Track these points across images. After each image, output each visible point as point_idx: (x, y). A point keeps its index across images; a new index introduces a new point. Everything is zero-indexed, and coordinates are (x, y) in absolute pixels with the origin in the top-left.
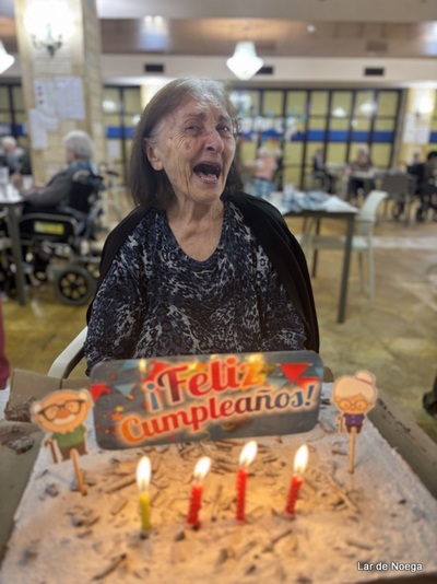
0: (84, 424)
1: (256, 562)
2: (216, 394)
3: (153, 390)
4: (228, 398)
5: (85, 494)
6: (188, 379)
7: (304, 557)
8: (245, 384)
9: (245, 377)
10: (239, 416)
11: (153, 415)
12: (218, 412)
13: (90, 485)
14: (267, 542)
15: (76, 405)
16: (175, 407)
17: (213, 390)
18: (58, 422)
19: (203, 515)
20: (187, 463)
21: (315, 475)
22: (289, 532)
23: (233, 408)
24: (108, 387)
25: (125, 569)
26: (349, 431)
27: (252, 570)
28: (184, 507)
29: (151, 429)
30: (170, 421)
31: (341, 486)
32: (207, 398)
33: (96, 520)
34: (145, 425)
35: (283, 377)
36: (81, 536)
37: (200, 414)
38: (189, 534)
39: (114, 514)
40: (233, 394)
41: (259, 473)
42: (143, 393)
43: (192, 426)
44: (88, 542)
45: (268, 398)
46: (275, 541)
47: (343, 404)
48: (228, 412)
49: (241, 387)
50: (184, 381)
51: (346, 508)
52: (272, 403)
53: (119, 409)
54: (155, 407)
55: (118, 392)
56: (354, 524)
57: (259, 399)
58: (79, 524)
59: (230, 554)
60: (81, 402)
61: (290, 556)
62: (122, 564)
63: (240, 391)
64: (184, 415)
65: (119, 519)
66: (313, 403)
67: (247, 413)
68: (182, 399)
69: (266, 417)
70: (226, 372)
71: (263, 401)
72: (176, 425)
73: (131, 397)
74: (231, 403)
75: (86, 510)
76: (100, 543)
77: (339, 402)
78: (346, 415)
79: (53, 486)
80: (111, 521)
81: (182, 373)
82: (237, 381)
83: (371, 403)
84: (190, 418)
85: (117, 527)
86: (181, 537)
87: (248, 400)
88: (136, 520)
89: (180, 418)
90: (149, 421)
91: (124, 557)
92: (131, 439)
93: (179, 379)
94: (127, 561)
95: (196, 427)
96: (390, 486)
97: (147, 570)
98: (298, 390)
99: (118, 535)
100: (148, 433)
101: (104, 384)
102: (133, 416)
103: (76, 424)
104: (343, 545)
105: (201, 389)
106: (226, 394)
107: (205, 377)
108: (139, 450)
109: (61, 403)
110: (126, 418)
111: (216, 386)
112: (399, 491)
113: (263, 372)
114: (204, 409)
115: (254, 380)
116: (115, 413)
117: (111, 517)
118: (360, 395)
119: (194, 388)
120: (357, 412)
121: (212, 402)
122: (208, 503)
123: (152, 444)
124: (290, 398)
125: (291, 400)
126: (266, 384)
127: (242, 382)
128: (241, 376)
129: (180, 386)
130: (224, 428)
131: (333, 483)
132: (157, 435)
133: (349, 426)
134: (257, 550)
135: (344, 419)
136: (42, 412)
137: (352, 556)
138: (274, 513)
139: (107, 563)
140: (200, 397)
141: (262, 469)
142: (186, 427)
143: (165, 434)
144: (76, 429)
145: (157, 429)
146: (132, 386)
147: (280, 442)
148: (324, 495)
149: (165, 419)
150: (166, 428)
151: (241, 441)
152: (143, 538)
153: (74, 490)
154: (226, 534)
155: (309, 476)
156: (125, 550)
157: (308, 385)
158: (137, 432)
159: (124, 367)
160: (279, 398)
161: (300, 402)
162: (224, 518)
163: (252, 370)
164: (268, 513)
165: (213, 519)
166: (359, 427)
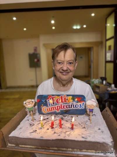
1: (61, 135)
2: (62, 103)
3: (49, 101)
4: (64, 105)
9: (68, 100)
10: (67, 109)
12: (62, 108)
13: (35, 120)
14: (65, 132)
16: (53, 106)
19: (54, 126)
23: (66, 107)
24: (40, 100)
25: (36, 133)
26: (90, 113)
27: (59, 135)
28: (50, 125)
30: (53, 108)
31: (87, 125)
32: (60, 104)
33: (34, 125)
34: (47, 109)
36: (30, 127)
38: (50, 129)
40: (66, 104)
42: (47, 102)
43: (57, 110)
44: (31, 128)
45: (73, 105)
46: (66, 132)
47: (88, 106)
50: (55, 100)
51: (85, 128)
52: (75, 107)
53: (42, 105)
54: (50, 105)
55: (42, 101)
57: (71, 105)
58: (31, 125)
59: (56, 133)
62: (35, 132)
63: (67, 103)
65: (38, 125)
66: (84, 107)
67: (69, 108)
68: (55, 104)
69: (73, 110)
70: (64, 99)
72: (54, 110)
73: (45, 103)
75: (33, 123)
76: (33, 128)
78: (89, 109)
79: (28, 119)
80: (36, 125)
82: (66, 101)
86: (48, 129)
87: (69, 105)
89: (54, 108)
90: (48, 108)
91: (36, 131)
92: (45, 112)
93: (54, 99)
94: (37, 131)
95: (58, 111)
97: (39, 133)
98: (80, 103)
100: (48, 111)
102: (45, 107)
104: (80, 134)
105: (59, 102)
106: (64, 103)
107: (60, 99)
109: (29, 102)
113: (72, 99)
114: (59, 107)
115: (70, 101)
116: (41, 106)
120: (92, 108)
121: (61, 105)
123: (49, 114)
125: (79, 106)
126: (73, 102)
127: (67, 101)
128: (67, 100)
130: (64, 111)
131: (85, 124)
132: (50, 112)
134: (62, 133)
139: (33, 131)
145: (50, 110)
147: (77, 116)
148: (82, 126)
149: (51, 108)
150: (52, 110)
151: (68, 115)
152: (41, 129)
153: (32, 120)
154: (57, 130)
155: (80, 123)
156: (37, 129)
157: (82, 103)
158: (46, 110)
159: (43, 96)
160: (76, 105)
161: (81, 107)
162: (58, 127)
163: (69, 98)
164: (68, 127)
165: (56, 127)
166: (92, 112)
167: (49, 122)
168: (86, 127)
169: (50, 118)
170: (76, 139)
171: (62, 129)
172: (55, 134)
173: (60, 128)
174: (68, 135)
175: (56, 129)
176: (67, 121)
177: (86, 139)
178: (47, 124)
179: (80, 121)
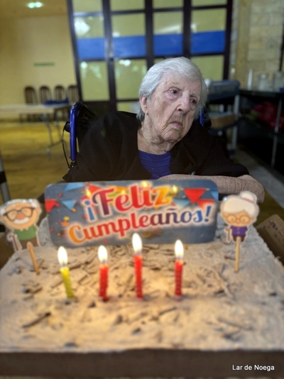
1: (143, 327)
2: (135, 210)
3: (90, 206)
4: (144, 214)
5: (38, 274)
6: (115, 198)
7: (181, 326)
8: (157, 203)
9: (156, 198)
10: (154, 227)
11: (90, 224)
12: (137, 223)
13: (44, 269)
14: (155, 313)
16: (105, 219)
17: (133, 207)
18: (17, 222)
20: (114, 259)
21: (206, 272)
22: (174, 309)
23: (149, 221)
24: (56, 202)
25: (47, 323)
26: (235, 239)
27: (138, 331)
29: (90, 234)
30: (103, 229)
31: (225, 280)
32: (129, 213)
33: (39, 290)
34: (85, 231)
35: (186, 199)
36: (26, 299)
37: (125, 225)
38: (100, 304)
39: (53, 287)
40: (148, 211)
41: (165, 268)
42: (82, 208)
43: (119, 233)
44: (29, 304)
45: (175, 215)
46: (161, 313)
47: (230, 218)
48: (145, 224)
49: (154, 206)
50: (111, 200)
51: (225, 295)
52: (179, 219)
53: (66, 218)
54: (92, 218)
55: (65, 206)
56: (229, 307)
57: (168, 215)
58: (28, 291)
59: (124, 319)
60: (32, 209)
61: (170, 324)
62: (45, 320)
63: (153, 209)
64: (113, 225)
65: (55, 290)
66: (211, 220)
67: (159, 226)
68: (111, 213)
70: (142, 195)
71: (172, 217)
72: (108, 232)
73: (74, 210)
74: (147, 218)
75: (35, 283)
76: (37, 305)
77: (227, 217)
78: (233, 227)
79: (20, 267)
81: (111, 193)
82: (151, 201)
83: (253, 218)
84: (117, 227)
85: (52, 295)
86: (93, 305)
87: (160, 216)
88: (64, 292)
89: (110, 227)
90: (88, 228)
91: (48, 315)
92: (76, 241)
93: (108, 198)
95: (122, 234)
96: (266, 283)
97: (61, 325)
98: (198, 209)
99: (51, 300)
100: (88, 237)
101: (54, 200)
102: (76, 224)
103: (30, 225)
104: (213, 319)
105: (124, 206)
106: (143, 210)
107: (127, 198)
108: (83, 249)
109: (19, 209)
110: (71, 226)
111: (136, 204)
112: (273, 287)
113: (170, 194)
114: (127, 221)
115: (164, 200)
116: (63, 221)
117: (50, 289)
118: (244, 211)
119: (119, 206)
120: (241, 225)
121: (133, 216)
123: (91, 245)
124: (192, 215)
125: (193, 217)
126: (173, 204)
127: (154, 202)
128: (153, 197)
129: (109, 203)
130: (143, 236)
131: (218, 278)
132: (94, 239)
133: (235, 236)
134: (146, 319)
135: (231, 231)
136: (6, 214)
137: (221, 330)
138: (168, 295)
140: (124, 212)
141: (167, 266)
142: (115, 233)
143: (100, 238)
144: (30, 228)
145: (94, 235)
147: (187, 249)
148: (210, 286)
149: (99, 227)
150: (101, 233)
151: (156, 246)
152: (67, 303)
153: (32, 271)
154: (127, 306)
155: (202, 273)
156: (52, 309)
157: (206, 205)
158: (80, 236)
159: (68, 188)
160: (183, 215)
161: (201, 219)
162: (129, 296)
163: (162, 193)
164: (163, 295)
165: (120, 296)
166: (243, 237)
167: (95, 277)
168: (226, 291)
170: (202, 346)
172: (123, 326)
173: (135, 299)
175: (122, 304)
176: (156, 269)
177: (237, 340)
178: (87, 283)
179: (201, 268)
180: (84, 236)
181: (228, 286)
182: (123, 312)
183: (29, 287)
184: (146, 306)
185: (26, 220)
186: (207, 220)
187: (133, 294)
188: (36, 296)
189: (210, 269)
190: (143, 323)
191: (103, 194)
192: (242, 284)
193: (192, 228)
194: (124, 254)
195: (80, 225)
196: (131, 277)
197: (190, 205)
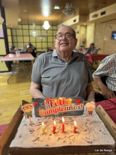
0: (32, 111)
1: (66, 141)
3: (47, 105)
5: (32, 126)
8: (67, 104)
9: (67, 102)
10: (66, 111)
11: (47, 110)
12: (61, 110)
13: (33, 124)
15: (30, 107)
16: (51, 108)
18: (27, 110)
19: (56, 131)
22: (73, 135)
23: (64, 109)
24: (37, 104)
25: (39, 140)
26: (89, 115)
27: (65, 141)
28: (52, 129)
29: (47, 113)
30: (50, 111)
31: (87, 127)
33: (34, 131)
34: (45, 112)
35: (75, 102)
36: (31, 133)
37: (57, 110)
38: (53, 134)
39: (38, 130)
41: (69, 124)
42: (45, 105)
43: (55, 113)
44: (32, 135)
45: (72, 107)
46: (70, 137)
47: (88, 109)
48: (63, 110)
49: (66, 104)
50: (53, 103)
51: (87, 131)
52: (73, 109)
53: (40, 108)
54: (47, 108)
55: (40, 105)
56: (88, 134)
57: (70, 107)
58: (31, 131)
59: (60, 138)
60: (31, 106)
63: (66, 105)
64: (53, 110)
65: (38, 131)
66: (82, 109)
67: (67, 111)
68: (53, 107)
69: (72, 111)
70: (62, 101)
71: (71, 108)
72: (52, 112)
73: (42, 106)
74: (64, 108)
75: (32, 129)
76: (34, 135)
78: (89, 111)
79: (26, 124)
80: (37, 131)
81: (53, 101)
82: (65, 103)
83: (94, 109)
84: (55, 111)
87: (68, 107)
88: (42, 131)
89: (53, 111)
90: (46, 111)
91: (39, 138)
92: (42, 115)
93: (52, 102)
94: (39, 139)
95: (56, 113)
96: (98, 127)
97: (43, 140)
98: (78, 105)
99: (38, 134)
103: (30, 111)
104: (84, 138)
105: (57, 105)
106: (63, 106)
107: (58, 102)
108: (44, 118)
109: (27, 106)
110: (41, 110)
111: (60, 104)
112: (100, 129)
115: (69, 103)
116: (39, 109)
118: (92, 107)
119: (56, 104)
120: (91, 111)
121: (60, 107)
122: (57, 129)
123: (47, 116)
124: (77, 107)
126: (71, 104)
127: (66, 103)
128: (66, 102)
129: (52, 104)
130: (62, 114)
131: (85, 126)
133: (89, 114)
134: (66, 138)
135: (88, 112)
136: (23, 108)
137: (87, 140)
138: (71, 131)
139: (35, 139)
140: (57, 106)
143: (49, 114)
144: (30, 112)
145: (48, 113)
146: (42, 103)
147: (75, 117)
148: (83, 128)
149: (49, 111)
150: (50, 113)
152: (43, 134)
153: (30, 125)
154: (60, 135)
155: (80, 125)
157: (81, 104)
159: (41, 99)
160: (74, 107)
161: (79, 109)
162: (60, 132)
163: (68, 101)
164: (70, 131)
165: (58, 132)
166: (92, 114)
167: (49, 126)
169: (49, 121)
170: (82, 145)
171: (65, 133)
172: (60, 140)
173: (62, 133)
174: (73, 140)
176: (67, 124)
177: (91, 143)
178: (48, 128)
179: (80, 123)
180: (45, 114)
181: (88, 129)
182: (60, 136)
183: (30, 130)
184: (66, 135)
185: (29, 109)
186: (81, 109)
187: (62, 131)
188: (33, 132)
189: (82, 123)
190: (66, 139)
191: (51, 101)
192: (91, 128)
193: (77, 111)
194: (57, 119)
195: (44, 110)
196: (60, 126)
197: (76, 104)
